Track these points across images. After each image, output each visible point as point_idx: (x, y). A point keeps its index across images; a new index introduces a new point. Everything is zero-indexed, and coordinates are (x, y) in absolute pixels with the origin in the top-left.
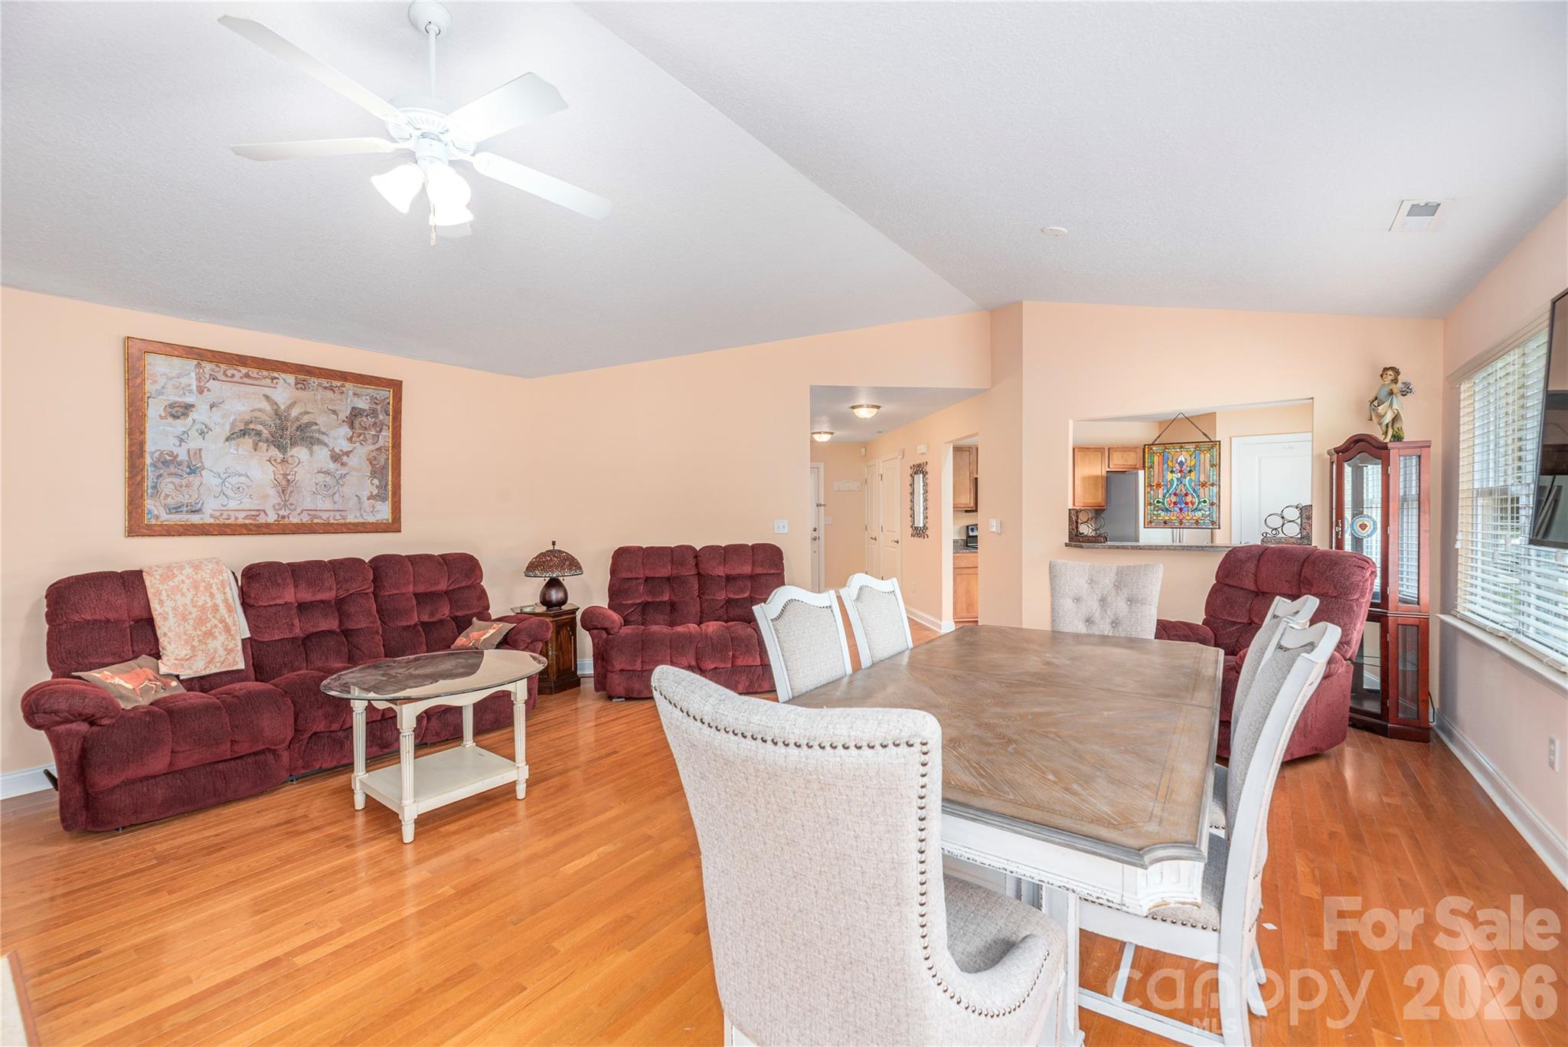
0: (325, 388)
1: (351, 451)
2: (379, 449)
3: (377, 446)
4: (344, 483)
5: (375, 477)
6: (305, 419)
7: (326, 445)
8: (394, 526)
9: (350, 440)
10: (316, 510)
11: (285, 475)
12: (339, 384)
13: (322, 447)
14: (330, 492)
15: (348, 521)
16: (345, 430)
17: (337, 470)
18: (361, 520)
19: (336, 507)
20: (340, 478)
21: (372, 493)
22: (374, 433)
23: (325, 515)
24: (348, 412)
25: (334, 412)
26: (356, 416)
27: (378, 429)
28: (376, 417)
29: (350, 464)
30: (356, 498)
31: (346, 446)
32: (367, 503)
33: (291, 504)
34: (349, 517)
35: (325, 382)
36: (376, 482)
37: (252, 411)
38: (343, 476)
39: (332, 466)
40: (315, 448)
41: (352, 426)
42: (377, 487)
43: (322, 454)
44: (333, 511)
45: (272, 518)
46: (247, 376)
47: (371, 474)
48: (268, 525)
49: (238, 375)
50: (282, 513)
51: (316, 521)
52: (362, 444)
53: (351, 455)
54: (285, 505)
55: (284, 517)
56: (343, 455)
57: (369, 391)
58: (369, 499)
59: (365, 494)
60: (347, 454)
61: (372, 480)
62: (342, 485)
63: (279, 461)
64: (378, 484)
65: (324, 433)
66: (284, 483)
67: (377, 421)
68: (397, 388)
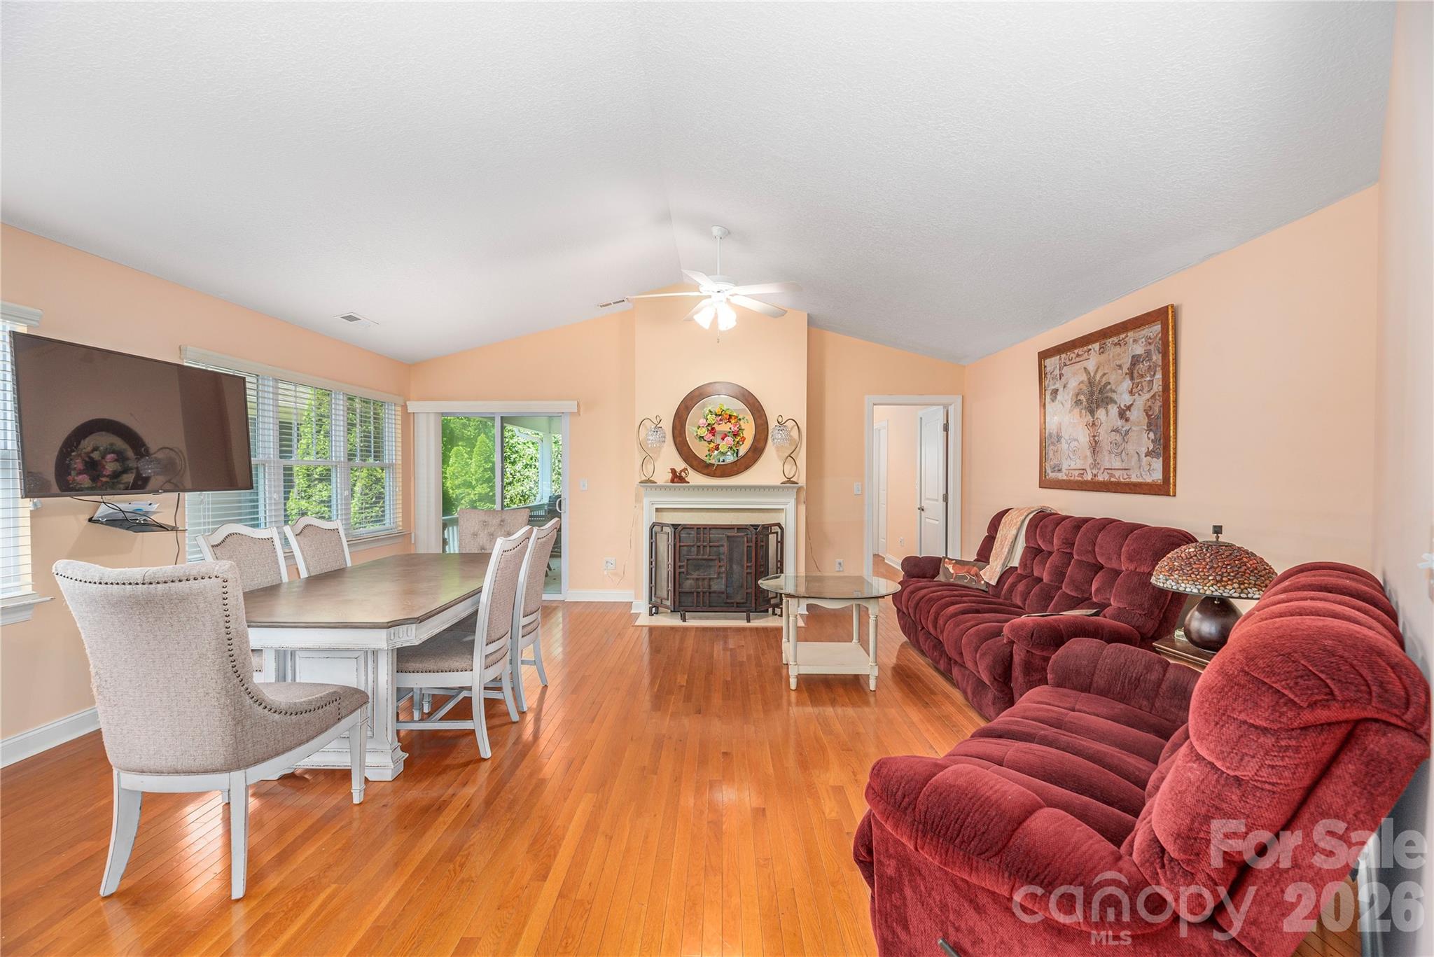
0: (1116, 345)
1: (1132, 404)
2: (1154, 396)
3: (1152, 393)
4: (1128, 439)
5: (1151, 430)
6: (1104, 381)
7: (1116, 403)
8: (1164, 488)
9: (1131, 393)
10: (1111, 469)
11: (1094, 436)
12: (1123, 336)
13: (1112, 405)
14: (1119, 451)
15: (1132, 480)
16: (1127, 384)
17: (1123, 427)
18: (1140, 480)
19: (1125, 466)
20: (1125, 435)
21: (1148, 448)
22: (1148, 379)
23: (1117, 474)
24: (1129, 364)
25: (1120, 367)
26: (1135, 364)
27: (1152, 373)
28: (1150, 360)
29: (1132, 418)
30: (1136, 455)
31: (1125, 399)
32: (1145, 460)
33: (1098, 464)
34: (1132, 476)
35: (1115, 339)
36: (1152, 435)
37: (1079, 384)
38: (1127, 432)
39: (1120, 423)
40: (1109, 407)
41: (1132, 378)
42: (1153, 441)
43: (1114, 410)
44: (1122, 469)
45: (1089, 477)
46: (1078, 355)
47: (1148, 427)
48: (1086, 482)
49: (1073, 355)
50: (1095, 472)
51: (1113, 479)
52: (1139, 394)
53: (1132, 409)
54: (1095, 465)
55: (1095, 476)
56: (1127, 410)
57: (1144, 332)
58: (1146, 456)
59: (1144, 450)
60: (1129, 408)
61: (1148, 434)
62: (1127, 443)
63: (1091, 424)
64: (1153, 438)
65: (1114, 392)
66: (1094, 444)
67: (1151, 364)
68: (1165, 318)
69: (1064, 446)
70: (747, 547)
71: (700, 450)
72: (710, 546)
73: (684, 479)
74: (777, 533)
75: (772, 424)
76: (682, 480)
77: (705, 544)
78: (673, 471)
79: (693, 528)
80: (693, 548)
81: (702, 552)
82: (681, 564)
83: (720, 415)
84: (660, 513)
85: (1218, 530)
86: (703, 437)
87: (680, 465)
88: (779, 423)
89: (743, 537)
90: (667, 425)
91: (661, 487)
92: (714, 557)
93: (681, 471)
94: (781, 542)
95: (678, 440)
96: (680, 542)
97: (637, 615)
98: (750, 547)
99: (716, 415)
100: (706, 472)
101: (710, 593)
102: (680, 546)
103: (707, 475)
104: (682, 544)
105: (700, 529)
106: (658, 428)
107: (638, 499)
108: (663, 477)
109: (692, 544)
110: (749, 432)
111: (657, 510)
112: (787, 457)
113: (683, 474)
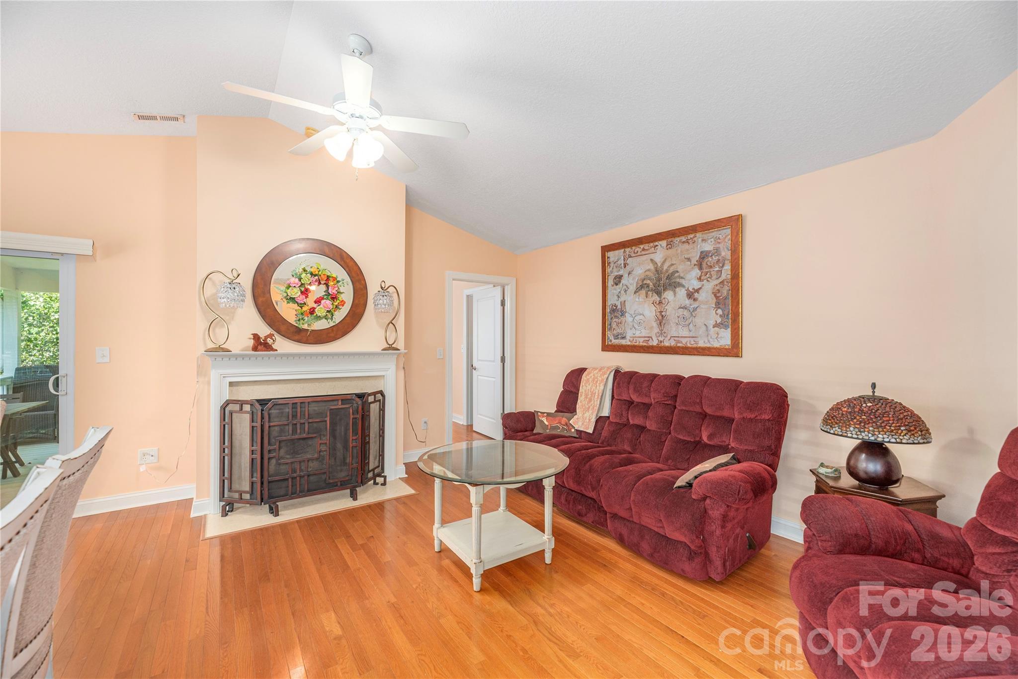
0: (684, 242)
1: (701, 288)
2: (722, 282)
3: (720, 280)
4: (696, 314)
5: (719, 308)
6: (671, 270)
7: (683, 286)
8: (734, 350)
9: (700, 279)
10: (679, 337)
11: (661, 312)
12: (692, 236)
13: (681, 288)
14: (687, 323)
15: (699, 345)
16: (696, 272)
17: (691, 305)
18: (708, 345)
19: (691, 334)
20: (693, 311)
21: (716, 322)
22: (717, 269)
23: (684, 341)
24: (698, 256)
25: (689, 259)
26: (704, 258)
27: (721, 265)
28: (719, 255)
29: (700, 299)
30: (704, 328)
31: (696, 284)
32: (713, 331)
33: (665, 333)
34: (700, 342)
35: (683, 239)
36: (720, 312)
37: (645, 272)
38: (695, 309)
39: (688, 302)
40: (677, 289)
41: (701, 268)
42: (721, 316)
43: (681, 293)
44: (689, 337)
45: (655, 343)
46: (644, 250)
47: (716, 305)
48: (652, 347)
49: (639, 250)
50: (660, 339)
51: (679, 345)
52: (708, 281)
53: (700, 291)
54: (661, 334)
55: (661, 342)
56: (695, 292)
57: (713, 234)
58: (714, 327)
59: (712, 322)
60: (697, 291)
61: (717, 310)
62: (694, 317)
63: (658, 303)
64: (721, 313)
65: (682, 278)
66: (660, 318)
67: (720, 258)
68: (735, 223)
69: (628, 318)
70: (353, 418)
71: (288, 312)
72: (309, 423)
73: (271, 346)
74: (379, 401)
75: (373, 289)
76: (267, 347)
77: (302, 421)
78: (256, 337)
79: (288, 403)
80: (287, 427)
81: (299, 431)
82: (272, 448)
83: (315, 275)
84: (234, 388)
85: (874, 386)
86: (293, 299)
87: (264, 330)
88: (382, 288)
89: (349, 408)
90: (246, 282)
91: (236, 357)
92: (315, 435)
93: (266, 337)
94: (382, 410)
95: (260, 300)
96: (269, 421)
97: (202, 520)
98: (356, 418)
99: (312, 274)
100: (297, 338)
101: (308, 476)
102: (269, 427)
103: (299, 341)
104: (272, 424)
105: (297, 405)
106: (233, 284)
107: (201, 371)
108: (240, 342)
109: (286, 423)
110: (347, 294)
111: (231, 384)
112: (389, 324)
113: (269, 341)
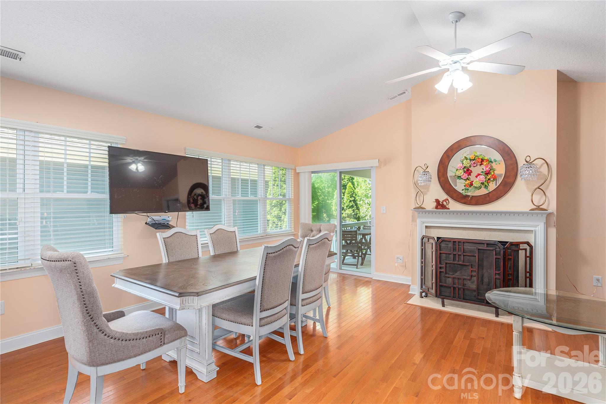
70: (496, 258)
71: (460, 186)
72: (464, 255)
73: (445, 206)
74: (526, 250)
75: (521, 162)
76: (443, 207)
77: (460, 253)
78: (437, 201)
79: (450, 241)
80: (450, 255)
81: (457, 259)
82: (441, 266)
83: (473, 160)
84: (428, 230)
86: (460, 177)
87: (442, 196)
88: (527, 162)
89: (493, 250)
90: (433, 170)
91: (429, 212)
92: (468, 264)
93: (443, 201)
94: (530, 258)
95: (442, 179)
96: (440, 250)
97: (412, 296)
98: (498, 259)
99: (471, 160)
100: (463, 201)
101: (464, 289)
102: (440, 253)
103: (465, 203)
104: (441, 252)
105: (456, 243)
106: (425, 172)
107: (414, 220)
108: (430, 205)
109: (450, 253)
110: (500, 169)
111: (427, 227)
112: (536, 189)
113: (445, 203)
